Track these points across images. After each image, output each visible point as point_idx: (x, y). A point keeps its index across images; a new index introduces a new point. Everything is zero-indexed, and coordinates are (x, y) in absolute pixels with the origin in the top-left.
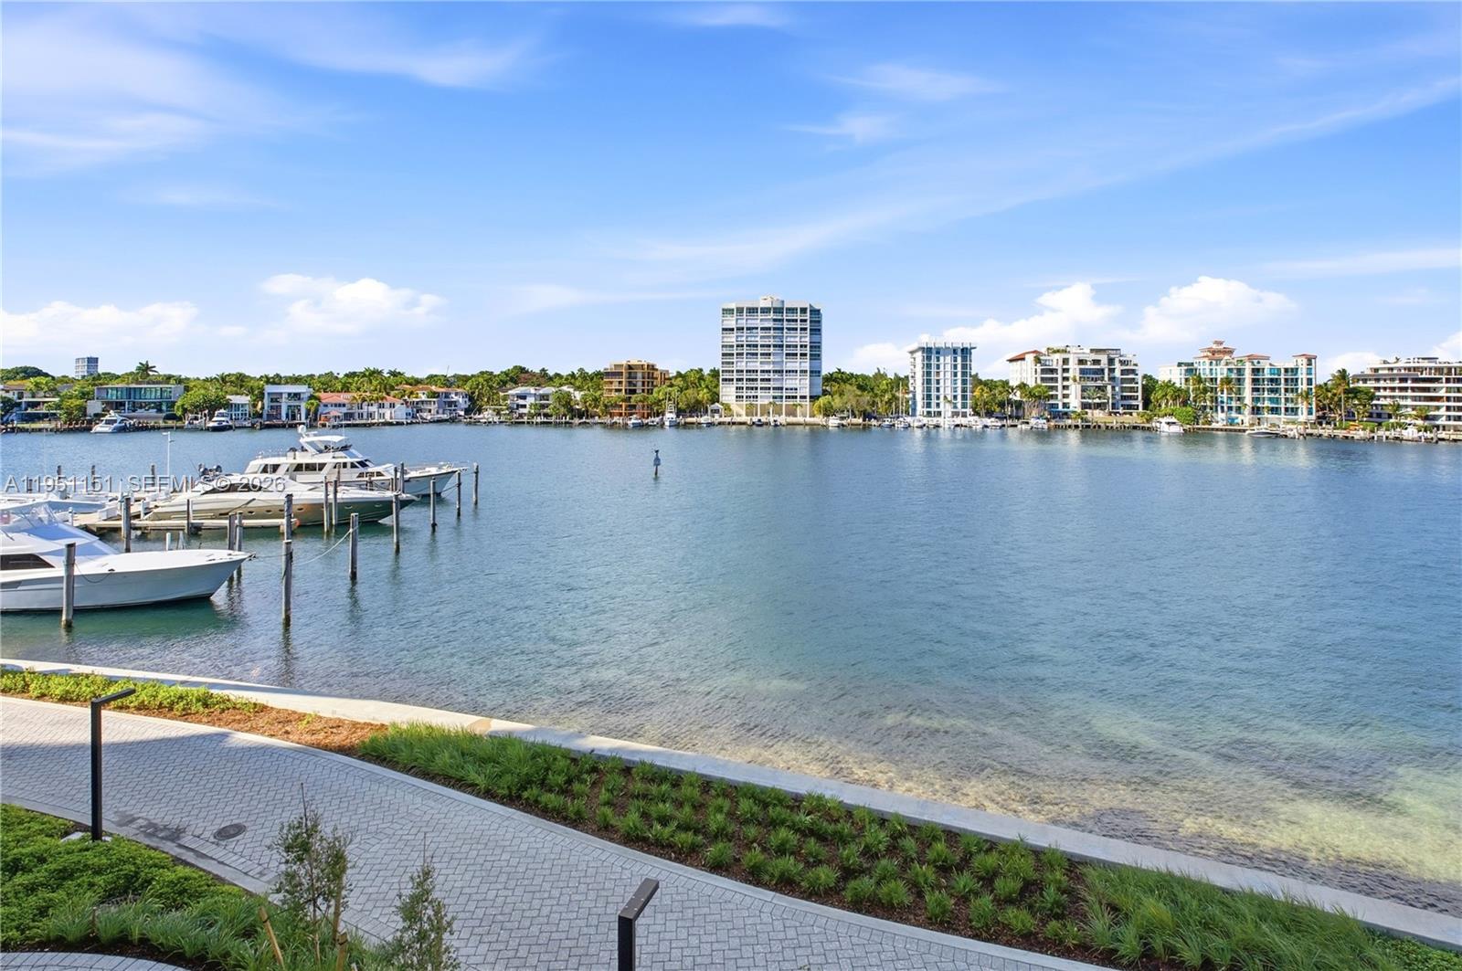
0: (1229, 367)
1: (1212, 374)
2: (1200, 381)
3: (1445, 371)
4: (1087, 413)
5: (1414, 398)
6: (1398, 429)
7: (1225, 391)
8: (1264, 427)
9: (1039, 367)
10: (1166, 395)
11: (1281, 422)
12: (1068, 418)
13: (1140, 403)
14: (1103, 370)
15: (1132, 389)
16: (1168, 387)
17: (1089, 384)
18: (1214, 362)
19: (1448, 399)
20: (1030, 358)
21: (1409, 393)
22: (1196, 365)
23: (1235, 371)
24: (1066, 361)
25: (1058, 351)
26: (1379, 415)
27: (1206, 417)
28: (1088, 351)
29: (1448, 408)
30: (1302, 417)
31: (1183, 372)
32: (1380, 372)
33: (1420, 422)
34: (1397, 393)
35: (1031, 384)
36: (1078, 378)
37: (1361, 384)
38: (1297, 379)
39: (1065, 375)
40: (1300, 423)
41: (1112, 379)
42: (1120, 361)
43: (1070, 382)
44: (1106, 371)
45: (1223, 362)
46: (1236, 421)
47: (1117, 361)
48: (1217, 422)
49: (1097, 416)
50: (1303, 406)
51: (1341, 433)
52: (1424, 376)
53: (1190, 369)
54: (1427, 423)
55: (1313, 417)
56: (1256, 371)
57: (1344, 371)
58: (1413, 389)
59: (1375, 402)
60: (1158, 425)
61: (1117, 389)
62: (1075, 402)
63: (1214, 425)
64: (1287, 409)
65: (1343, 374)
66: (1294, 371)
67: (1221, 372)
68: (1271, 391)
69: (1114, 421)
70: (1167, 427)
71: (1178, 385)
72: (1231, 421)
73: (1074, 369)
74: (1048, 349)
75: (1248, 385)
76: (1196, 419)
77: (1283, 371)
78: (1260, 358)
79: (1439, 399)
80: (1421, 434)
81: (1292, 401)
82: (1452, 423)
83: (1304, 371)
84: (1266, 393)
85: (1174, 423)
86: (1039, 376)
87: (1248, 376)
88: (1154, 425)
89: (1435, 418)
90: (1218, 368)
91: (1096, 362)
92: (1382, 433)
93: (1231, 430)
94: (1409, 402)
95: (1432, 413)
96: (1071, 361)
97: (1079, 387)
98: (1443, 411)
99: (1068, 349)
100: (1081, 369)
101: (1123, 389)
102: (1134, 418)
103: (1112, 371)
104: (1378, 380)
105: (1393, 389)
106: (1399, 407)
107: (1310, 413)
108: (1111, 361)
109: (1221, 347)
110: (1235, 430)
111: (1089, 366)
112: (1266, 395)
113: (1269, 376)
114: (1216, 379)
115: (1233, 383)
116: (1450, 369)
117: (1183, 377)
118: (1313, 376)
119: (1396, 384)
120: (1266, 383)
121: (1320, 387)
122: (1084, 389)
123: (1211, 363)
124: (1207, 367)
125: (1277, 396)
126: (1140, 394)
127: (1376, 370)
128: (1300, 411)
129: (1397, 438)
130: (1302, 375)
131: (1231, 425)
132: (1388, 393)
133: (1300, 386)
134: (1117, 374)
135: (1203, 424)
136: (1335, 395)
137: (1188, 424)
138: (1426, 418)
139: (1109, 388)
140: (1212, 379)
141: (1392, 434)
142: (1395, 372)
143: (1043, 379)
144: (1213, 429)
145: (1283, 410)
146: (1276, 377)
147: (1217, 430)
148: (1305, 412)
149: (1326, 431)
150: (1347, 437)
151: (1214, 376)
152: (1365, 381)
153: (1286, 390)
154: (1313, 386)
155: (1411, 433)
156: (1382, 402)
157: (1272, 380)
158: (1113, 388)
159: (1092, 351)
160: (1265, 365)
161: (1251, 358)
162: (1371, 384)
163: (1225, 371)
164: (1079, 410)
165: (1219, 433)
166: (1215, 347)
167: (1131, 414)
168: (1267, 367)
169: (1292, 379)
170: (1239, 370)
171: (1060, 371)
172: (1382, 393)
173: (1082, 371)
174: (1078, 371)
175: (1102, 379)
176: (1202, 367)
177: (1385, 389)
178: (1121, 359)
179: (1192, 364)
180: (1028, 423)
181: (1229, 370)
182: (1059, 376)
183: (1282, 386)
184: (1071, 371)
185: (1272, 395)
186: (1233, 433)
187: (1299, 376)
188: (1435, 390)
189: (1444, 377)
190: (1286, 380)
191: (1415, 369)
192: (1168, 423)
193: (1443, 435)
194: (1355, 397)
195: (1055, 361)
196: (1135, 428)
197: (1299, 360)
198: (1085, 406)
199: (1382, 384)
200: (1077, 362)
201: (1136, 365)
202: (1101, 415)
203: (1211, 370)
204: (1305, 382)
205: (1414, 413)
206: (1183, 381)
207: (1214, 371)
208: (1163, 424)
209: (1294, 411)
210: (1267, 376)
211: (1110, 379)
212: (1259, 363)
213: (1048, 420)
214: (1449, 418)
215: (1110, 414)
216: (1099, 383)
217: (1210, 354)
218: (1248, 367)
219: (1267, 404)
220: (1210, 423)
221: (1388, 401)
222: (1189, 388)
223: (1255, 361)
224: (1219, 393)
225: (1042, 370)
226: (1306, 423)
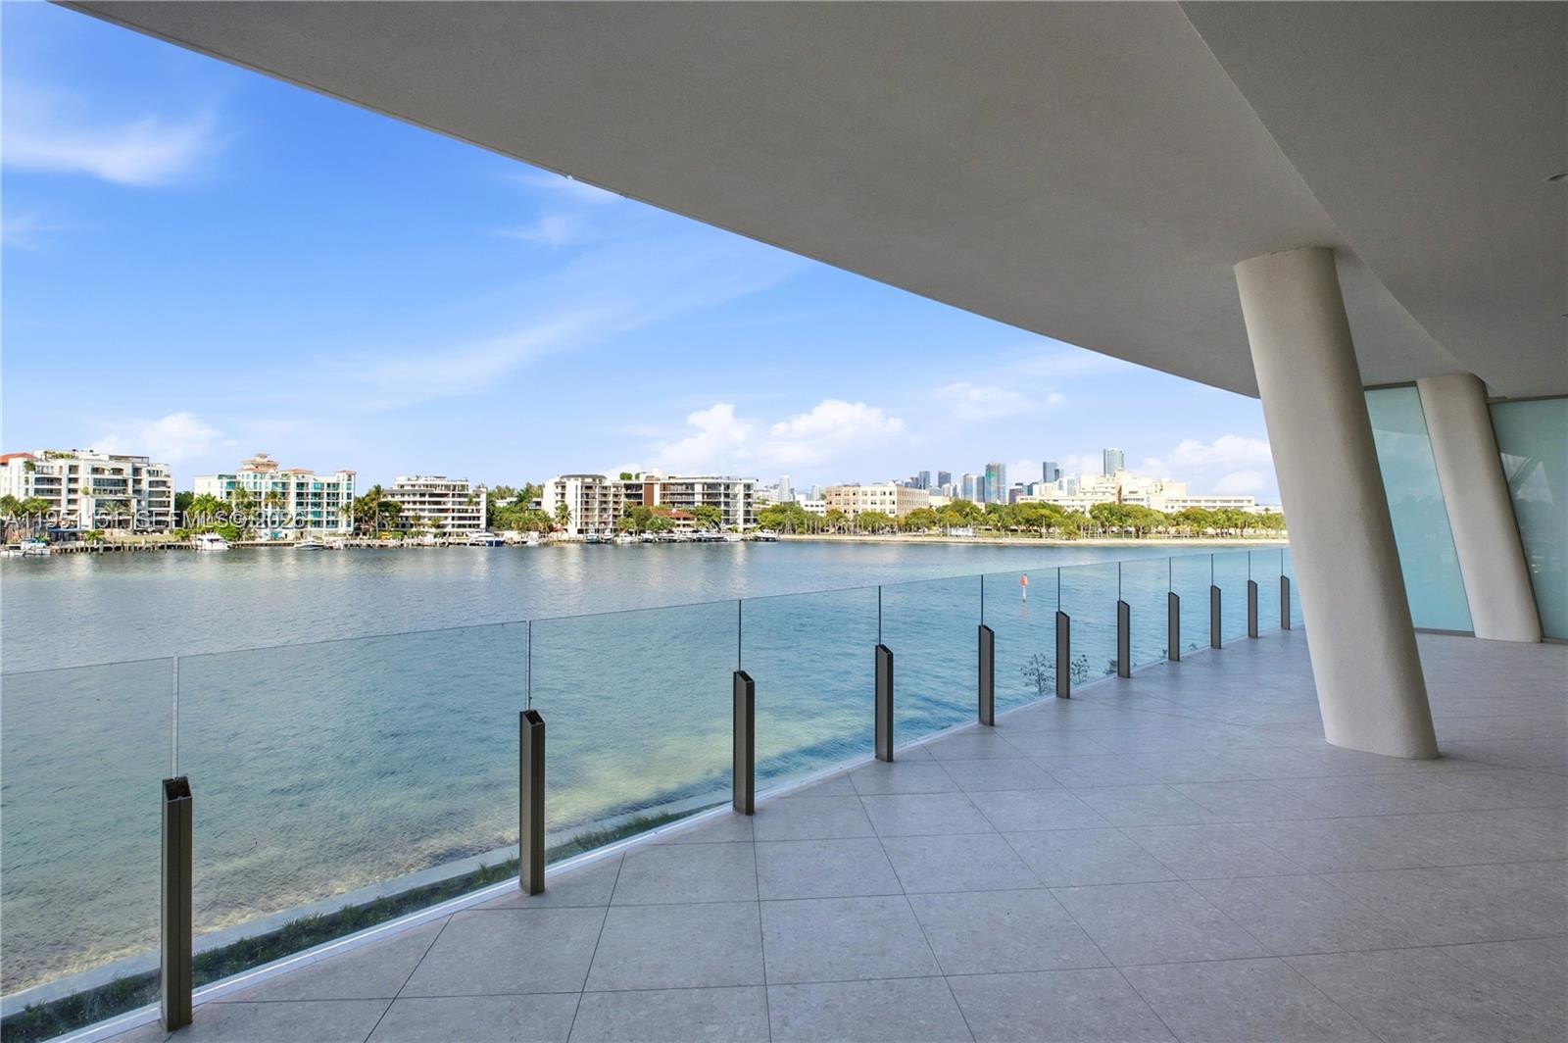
0: (275, 481)
1: (255, 488)
2: (244, 494)
3: (452, 488)
4: (103, 533)
5: (430, 511)
6: (420, 537)
7: (270, 505)
8: (309, 540)
9: (32, 476)
10: (205, 510)
11: (324, 536)
12: (77, 539)
13: (171, 519)
14: (125, 482)
15: (162, 504)
16: (208, 501)
17: (106, 497)
18: (259, 476)
19: (453, 511)
20: (17, 464)
21: (427, 506)
22: (239, 479)
23: (281, 485)
24: (73, 469)
25: (62, 456)
26: (403, 526)
27: (249, 532)
28: (107, 458)
29: (453, 518)
30: (342, 529)
31: (225, 485)
32: (406, 488)
33: (434, 530)
34: (418, 506)
35: (20, 496)
36: (91, 491)
37: (389, 498)
38: (338, 494)
39: (72, 486)
40: (340, 535)
41: (137, 492)
42: (149, 472)
43: (79, 496)
44: (130, 483)
45: (268, 476)
46: (280, 535)
47: (144, 472)
48: (261, 537)
49: (118, 535)
50: (343, 519)
51: (377, 542)
52: (437, 492)
53: (233, 483)
54: (439, 530)
55: (351, 529)
56: (300, 485)
57: (379, 486)
58: (429, 503)
59: (401, 514)
60: (199, 543)
61: (143, 503)
62: (85, 519)
63: (258, 541)
64: (328, 522)
65: (378, 490)
66: (336, 486)
67: (266, 486)
68: (315, 505)
69: (142, 540)
70: (210, 544)
71: (218, 499)
72: (275, 536)
73: (85, 478)
74: (46, 452)
75: (292, 499)
76: (240, 536)
77: (326, 486)
78: (304, 473)
79: (446, 510)
80: (436, 540)
81: (333, 515)
82: (455, 530)
83: (345, 486)
84: (310, 506)
85: (217, 540)
86: (32, 487)
87: (293, 490)
88: (193, 543)
89: (444, 526)
90: (263, 482)
91: (118, 471)
92: (407, 541)
93: (275, 545)
94: (426, 514)
95: (441, 523)
96: (81, 470)
97: (93, 502)
98: (449, 521)
99: (76, 454)
100: (95, 479)
101: (150, 504)
102: (167, 537)
103: (137, 482)
104: (403, 495)
105: (415, 503)
106: (419, 518)
107: (349, 525)
108: (136, 471)
109: (265, 460)
110: (280, 545)
111: (107, 475)
112: (310, 509)
113: (314, 491)
114: (260, 493)
115: (278, 497)
116: (455, 486)
117: (224, 491)
118: (351, 491)
119: (418, 498)
120: (310, 497)
121: (358, 500)
122: (99, 504)
123: (255, 477)
124: (252, 480)
125: (320, 510)
126: (172, 510)
127: (402, 486)
128: (340, 525)
129: (419, 545)
130: (343, 490)
131: (275, 539)
132: (411, 506)
133: (340, 500)
134: (144, 486)
135: (247, 539)
136: (370, 508)
137: (230, 540)
138: (439, 527)
139: (134, 502)
140: (255, 493)
141: (415, 541)
142: (417, 488)
143: (37, 491)
144: (257, 545)
145: (325, 523)
146: (319, 491)
147: (262, 545)
148: (345, 523)
149: (364, 541)
150: (382, 546)
151: (258, 490)
152: (393, 495)
153: (328, 504)
154: (352, 500)
155: (429, 539)
156: (406, 514)
157: (315, 495)
158: (139, 502)
159: (111, 457)
160: (309, 479)
161: (296, 472)
162: (398, 498)
163: (270, 485)
164: (91, 529)
165: (263, 548)
166: (258, 459)
167: (161, 532)
168: (311, 482)
169: (334, 494)
170: (284, 484)
171: (64, 481)
172: (406, 506)
173: (97, 482)
174: (91, 483)
175: (124, 492)
176: (245, 481)
177: (409, 502)
178: (149, 468)
179: (235, 477)
180: (18, 548)
181: (275, 484)
182: (64, 487)
183: (325, 501)
184: (80, 481)
185: (316, 509)
186: (277, 547)
187: (340, 491)
188: (444, 503)
189: (451, 493)
190: (328, 494)
191: (431, 486)
192: (211, 541)
193: (451, 540)
194: (387, 510)
195: (57, 468)
196: (169, 547)
197: (341, 475)
198: (99, 523)
199: (406, 498)
200: (90, 471)
201: (168, 476)
202: (122, 534)
203: (255, 483)
204: (345, 496)
205: (430, 522)
206: (224, 495)
207: (258, 485)
208: (205, 542)
209: (335, 523)
210: (311, 490)
211: (135, 492)
212: (303, 477)
213: (48, 543)
214: (453, 526)
215: (135, 532)
216: (120, 496)
217: (252, 467)
218: (293, 482)
219: (310, 517)
220: (253, 538)
221: (411, 513)
222: (231, 502)
223: (300, 476)
224: (263, 508)
225: (38, 480)
226: (345, 535)
